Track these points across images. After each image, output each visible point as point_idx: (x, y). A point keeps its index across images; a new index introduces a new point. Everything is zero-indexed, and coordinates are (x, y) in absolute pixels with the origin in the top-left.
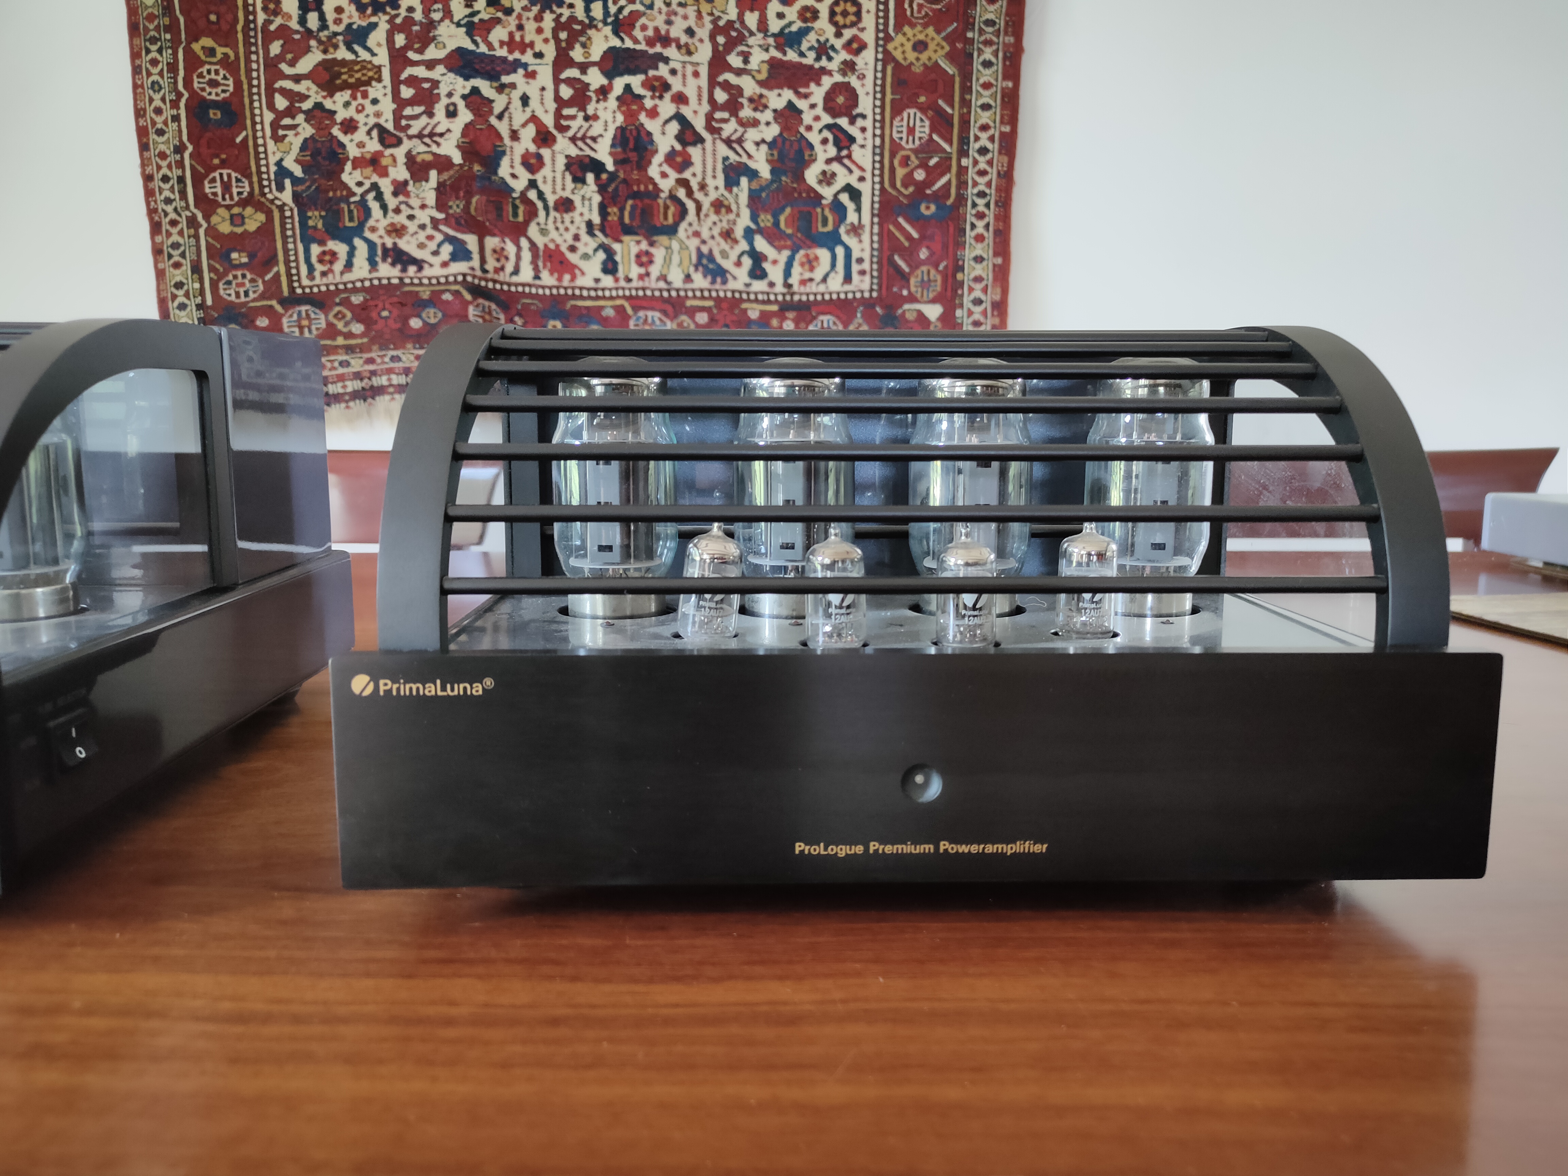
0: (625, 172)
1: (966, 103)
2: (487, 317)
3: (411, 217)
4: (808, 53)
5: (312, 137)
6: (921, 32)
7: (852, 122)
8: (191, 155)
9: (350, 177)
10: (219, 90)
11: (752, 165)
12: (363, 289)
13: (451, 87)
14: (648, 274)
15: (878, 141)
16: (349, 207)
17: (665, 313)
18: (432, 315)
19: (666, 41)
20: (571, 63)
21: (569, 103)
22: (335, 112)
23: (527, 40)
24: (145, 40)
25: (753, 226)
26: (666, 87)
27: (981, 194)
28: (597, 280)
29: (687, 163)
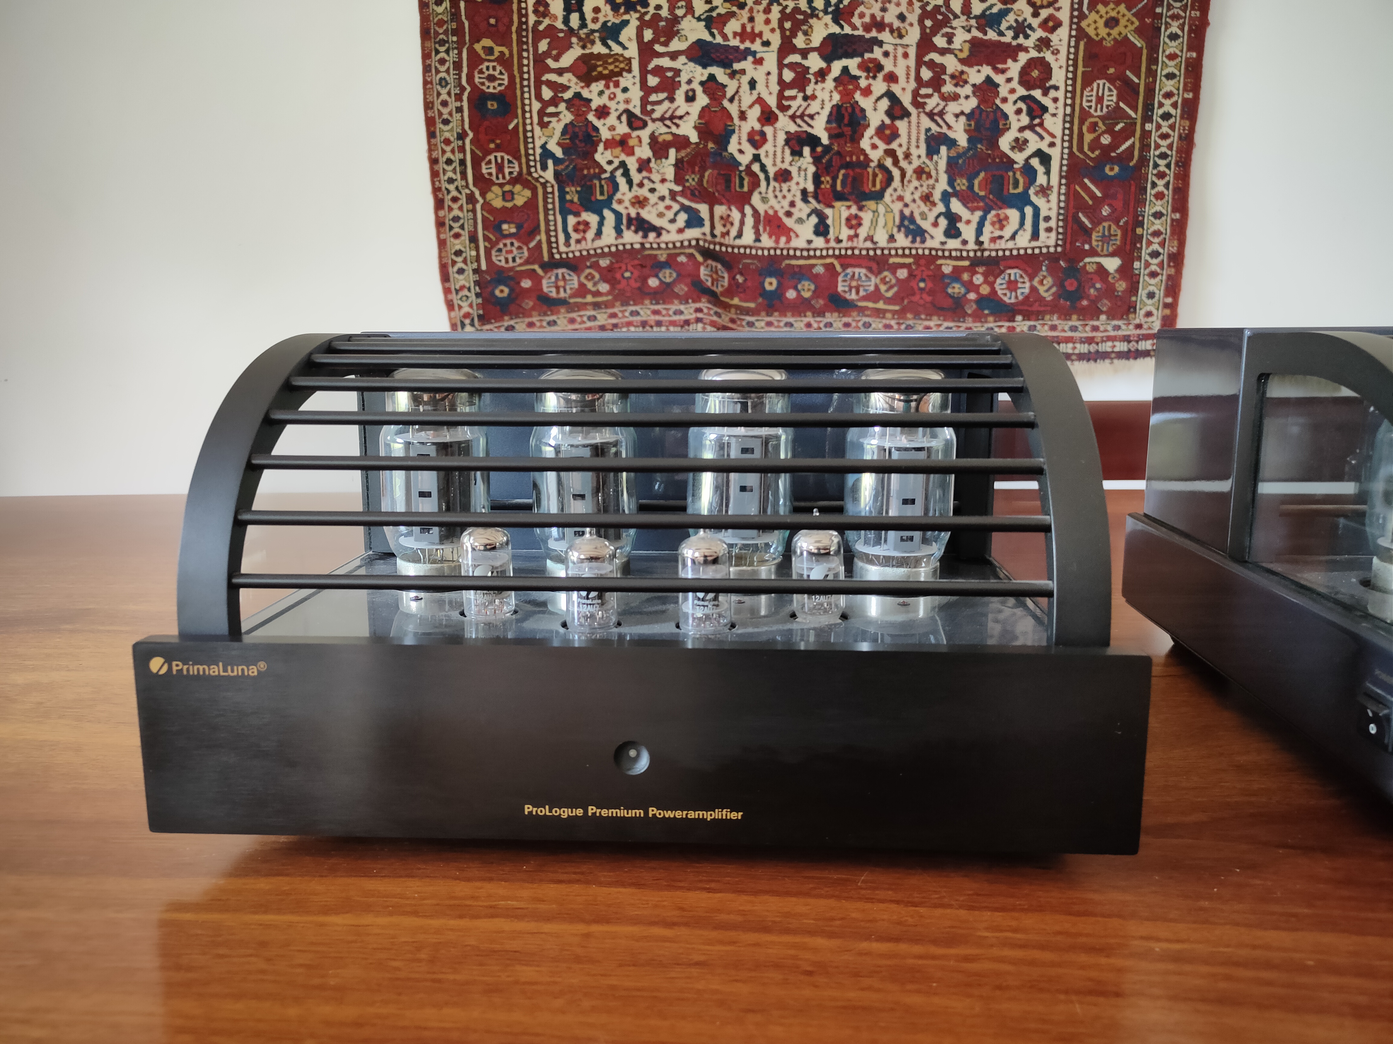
0: (839, 145)
1: (1152, 74)
2: (715, 276)
3: (652, 190)
4: (1006, 32)
5: (571, 123)
6: (1113, 9)
7: (1045, 94)
8: (472, 141)
9: (602, 156)
10: (496, 84)
11: (951, 134)
12: (610, 253)
13: (691, 75)
14: (857, 236)
15: (1068, 110)
16: (600, 183)
17: (870, 269)
18: (668, 275)
19: (881, 26)
20: (794, 50)
21: (790, 86)
22: (590, 100)
23: (757, 31)
24: (435, 43)
25: (950, 190)
26: (880, 67)
27: (1163, 156)
28: (810, 242)
29: (895, 135)
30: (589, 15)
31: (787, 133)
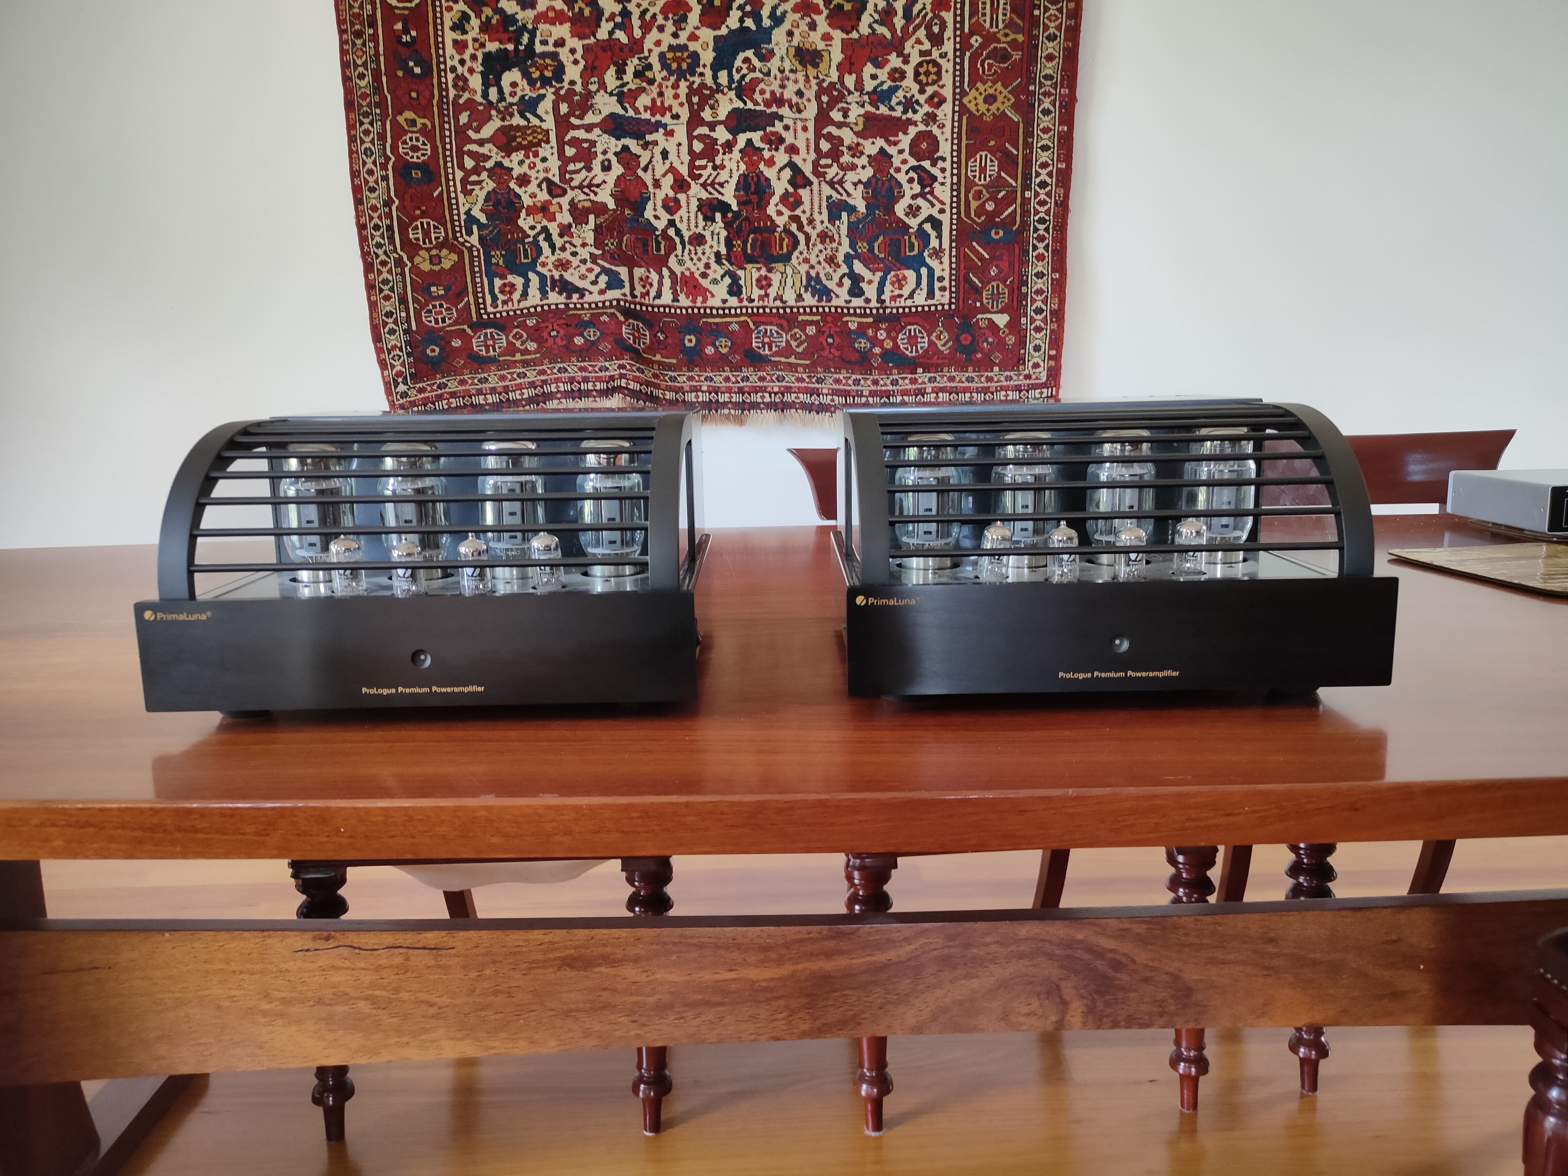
0: (747, 211)
1: (1028, 146)
2: (636, 334)
3: (574, 254)
4: (896, 108)
5: (494, 190)
6: (991, 87)
7: (934, 165)
8: (397, 208)
9: (525, 222)
10: (419, 154)
12: (536, 313)
13: (606, 145)
14: (767, 295)
15: (955, 179)
16: (524, 247)
17: (781, 327)
18: (592, 334)
19: (780, 102)
20: (702, 122)
21: (700, 156)
22: (512, 169)
23: (666, 105)
24: (359, 115)
25: (852, 253)
26: (781, 140)
27: (1042, 221)
28: (725, 301)
29: (799, 202)
30: (507, 90)
31: (699, 200)
